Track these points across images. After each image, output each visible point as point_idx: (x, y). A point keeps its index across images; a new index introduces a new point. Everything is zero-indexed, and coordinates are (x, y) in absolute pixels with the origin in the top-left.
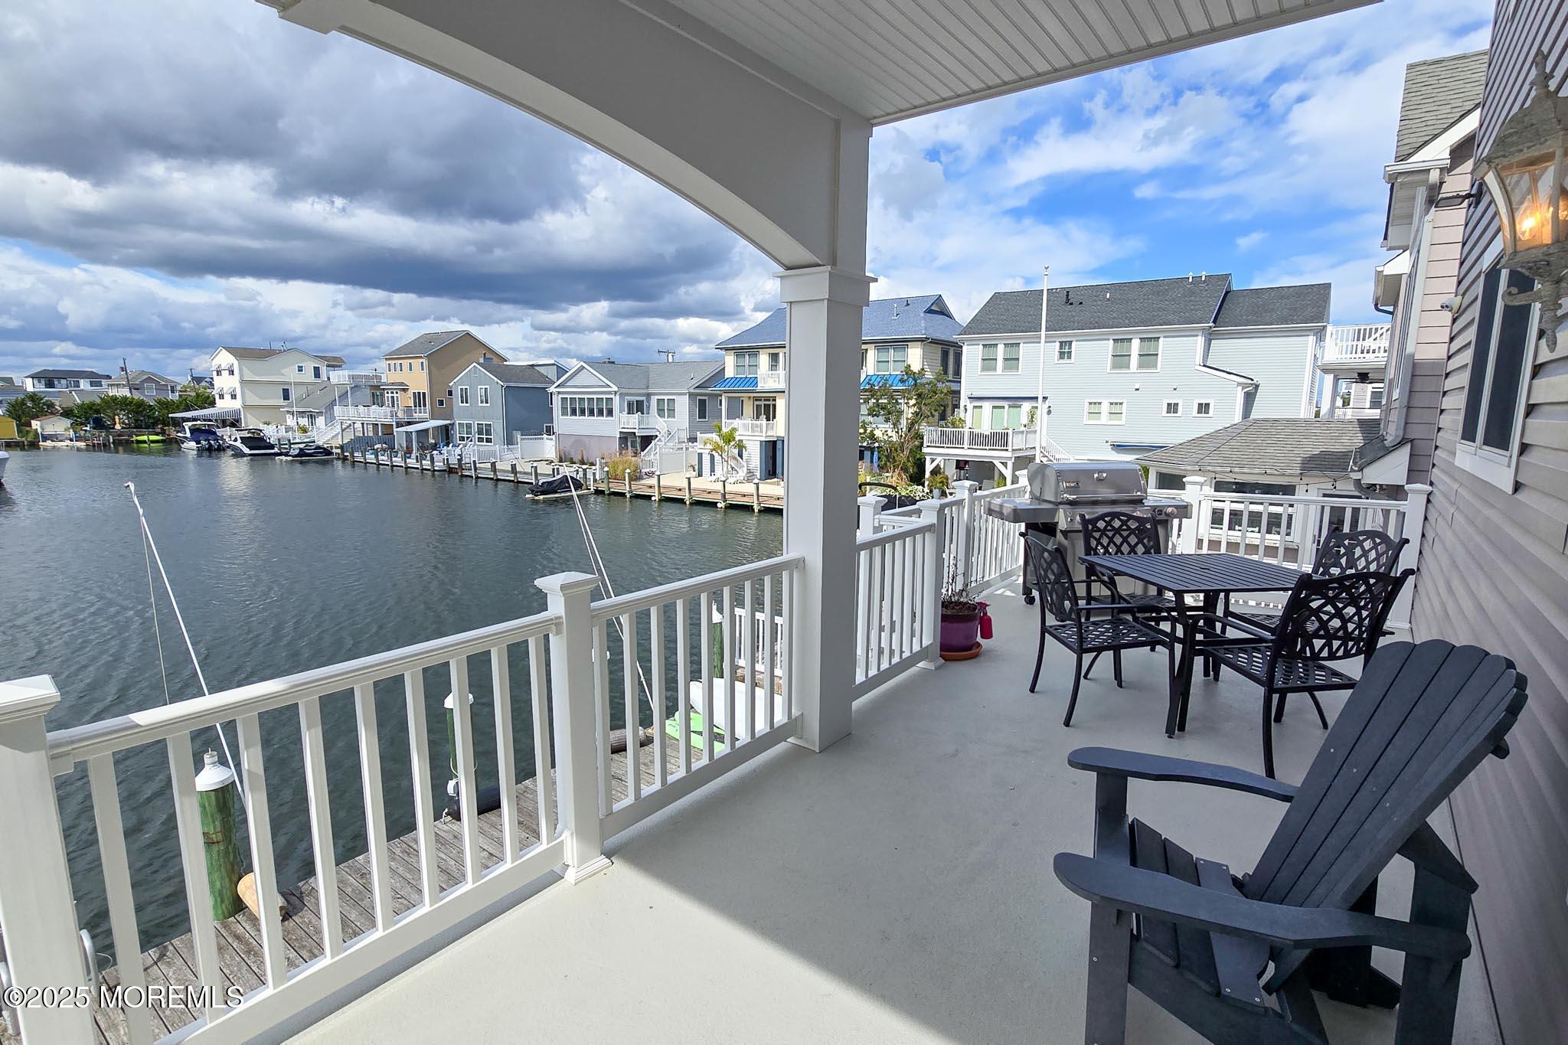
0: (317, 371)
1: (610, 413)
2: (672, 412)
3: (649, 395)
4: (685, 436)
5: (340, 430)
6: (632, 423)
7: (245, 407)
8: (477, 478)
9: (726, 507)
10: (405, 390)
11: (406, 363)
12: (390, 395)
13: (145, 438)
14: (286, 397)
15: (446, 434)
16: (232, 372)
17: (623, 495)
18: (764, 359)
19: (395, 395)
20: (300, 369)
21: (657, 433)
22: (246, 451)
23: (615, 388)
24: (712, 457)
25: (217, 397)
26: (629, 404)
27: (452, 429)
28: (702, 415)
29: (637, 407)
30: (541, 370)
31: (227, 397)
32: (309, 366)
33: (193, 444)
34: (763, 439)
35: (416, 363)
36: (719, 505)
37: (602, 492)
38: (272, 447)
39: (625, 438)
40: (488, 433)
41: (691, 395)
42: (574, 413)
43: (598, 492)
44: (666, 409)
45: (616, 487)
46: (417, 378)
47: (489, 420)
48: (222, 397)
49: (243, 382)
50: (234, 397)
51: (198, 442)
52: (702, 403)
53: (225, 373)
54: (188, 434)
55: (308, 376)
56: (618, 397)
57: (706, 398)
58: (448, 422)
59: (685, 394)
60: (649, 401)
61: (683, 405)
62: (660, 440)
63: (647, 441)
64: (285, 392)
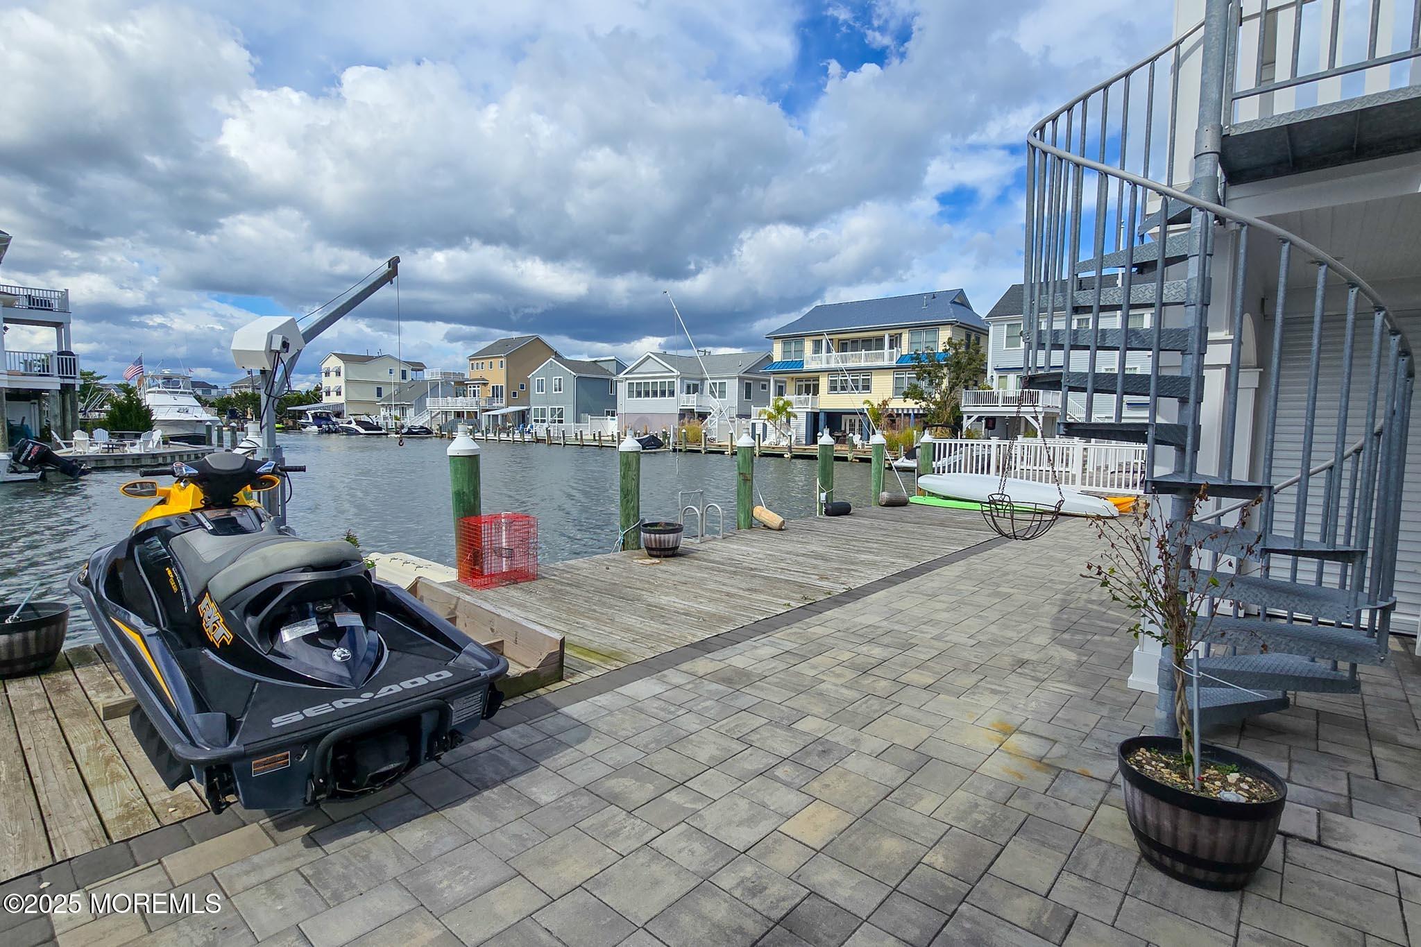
0: (404, 373)
1: (672, 393)
2: (722, 394)
3: (703, 380)
4: (734, 412)
5: (429, 418)
6: (691, 401)
7: (348, 402)
8: (565, 444)
9: (792, 458)
10: (485, 384)
11: (487, 362)
12: (472, 389)
14: (379, 394)
15: (522, 417)
16: (338, 373)
17: (699, 451)
18: (808, 345)
19: (476, 389)
20: (390, 372)
21: (711, 411)
22: (362, 431)
23: (676, 373)
24: (765, 426)
25: (324, 394)
26: (689, 387)
27: (528, 413)
28: (748, 396)
29: (693, 389)
30: (603, 365)
31: (333, 394)
32: (397, 370)
33: (315, 428)
34: (809, 410)
35: (496, 362)
36: (785, 456)
37: (679, 450)
38: (381, 429)
39: (685, 414)
40: (561, 415)
41: (740, 379)
42: (639, 395)
44: (718, 391)
45: (692, 446)
46: (497, 374)
47: (562, 404)
48: (328, 393)
49: (347, 381)
50: (339, 393)
51: (320, 426)
52: (748, 386)
53: (333, 374)
54: (311, 420)
55: (397, 378)
56: (679, 380)
57: (751, 382)
58: (526, 408)
59: (735, 378)
60: (702, 384)
61: (733, 387)
62: (713, 416)
63: (703, 416)
64: (379, 390)
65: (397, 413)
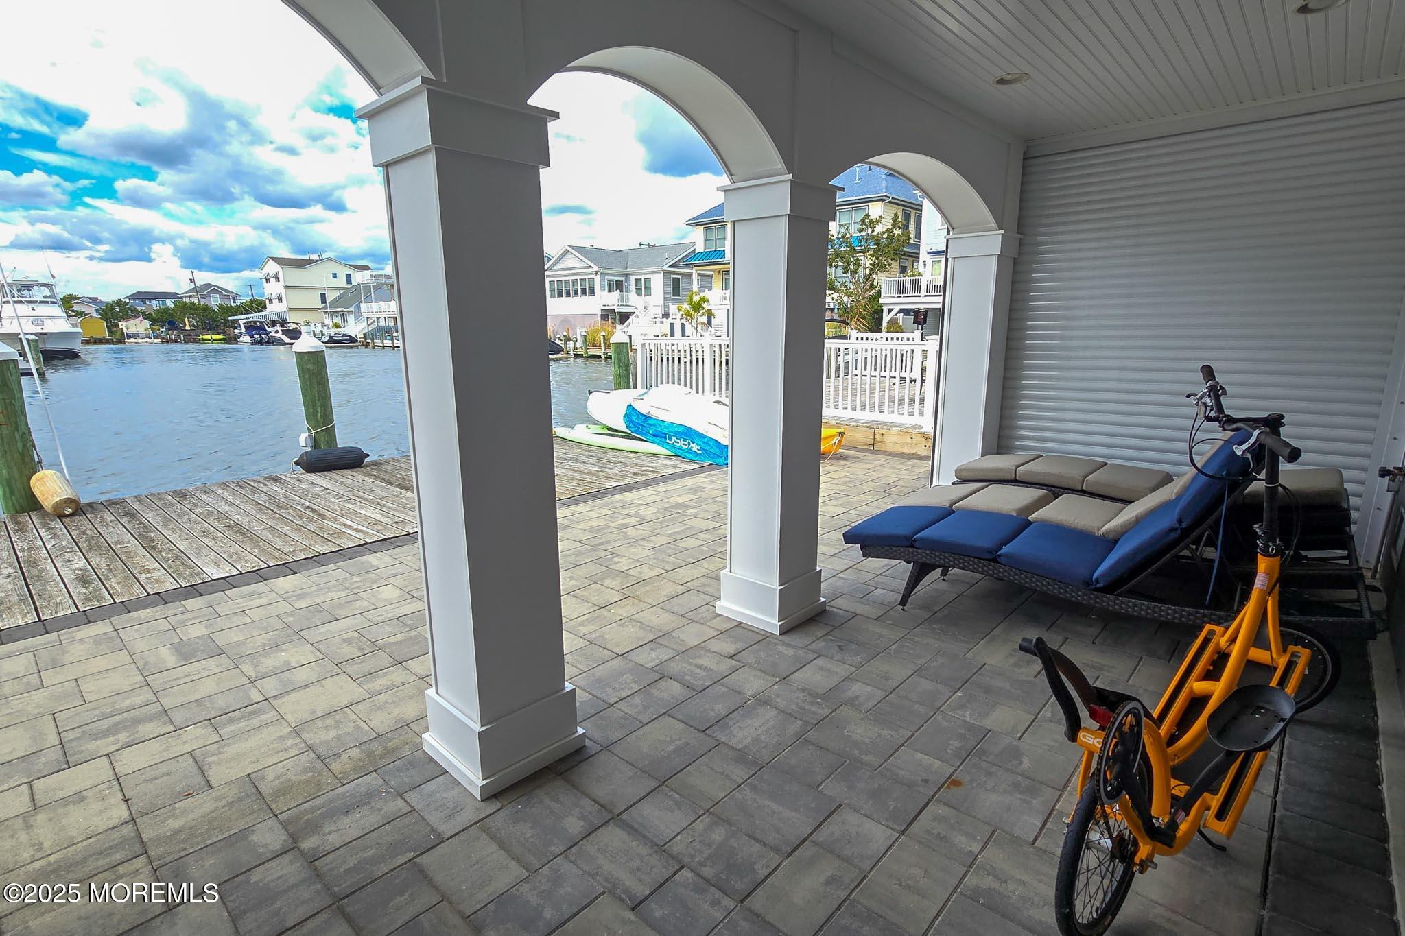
0: (348, 276)
1: (592, 292)
2: (648, 292)
3: (627, 276)
4: (660, 311)
5: (366, 325)
6: (611, 300)
7: (290, 309)
13: (208, 337)
14: (324, 301)
16: (278, 279)
20: (335, 276)
21: (635, 310)
22: (287, 340)
23: (596, 268)
24: (683, 325)
25: (267, 301)
26: (610, 284)
28: (676, 292)
29: (617, 286)
31: (275, 301)
32: (342, 272)
33: (248, 338)
37: (581, 356)
39: (607, 314)
41: (665, 273)
42: (560, 294)
43: (577, 356)
44: (643, 288)
45: (592, 351)
48: (271, 301)
49: (287, 287)
50: (280, 300)
51: (251, 337)
52: (676, 281)
53: (272, 280)
54: (243, 330)
55: (342, 282)
56: (598, 276)
57: (680, 277)
59: (659, 273)
60: (627, 281)
61: (658, 283)
62: (637, 316)
63: (624, 317)
64: (323, 296)
65: (338, 320)
